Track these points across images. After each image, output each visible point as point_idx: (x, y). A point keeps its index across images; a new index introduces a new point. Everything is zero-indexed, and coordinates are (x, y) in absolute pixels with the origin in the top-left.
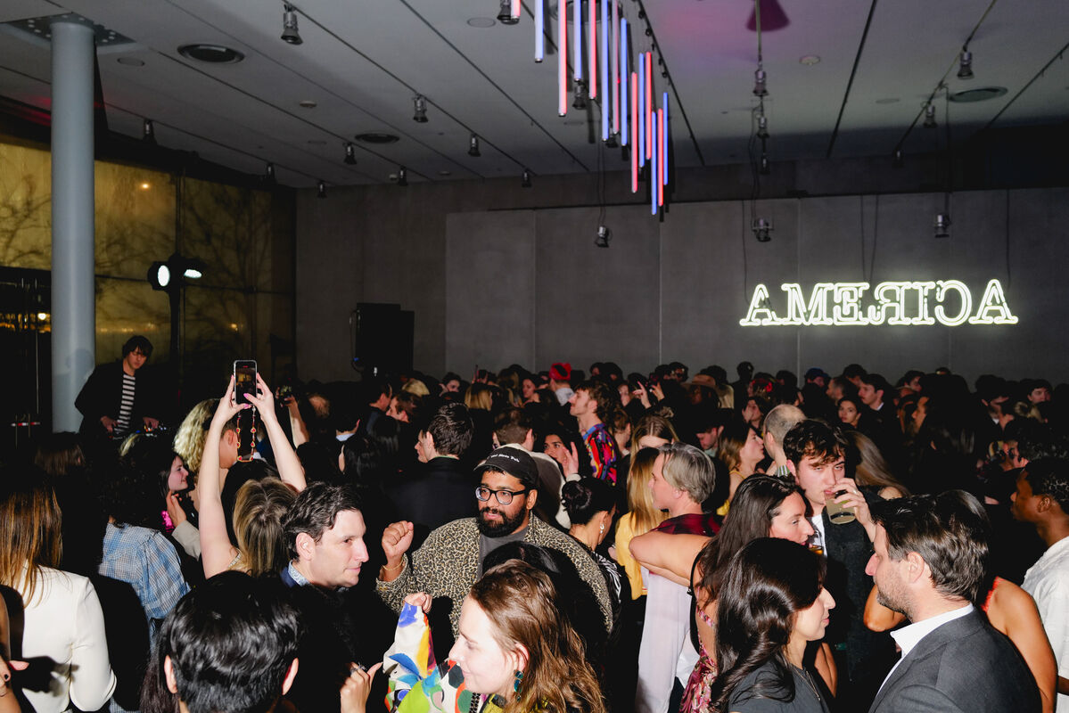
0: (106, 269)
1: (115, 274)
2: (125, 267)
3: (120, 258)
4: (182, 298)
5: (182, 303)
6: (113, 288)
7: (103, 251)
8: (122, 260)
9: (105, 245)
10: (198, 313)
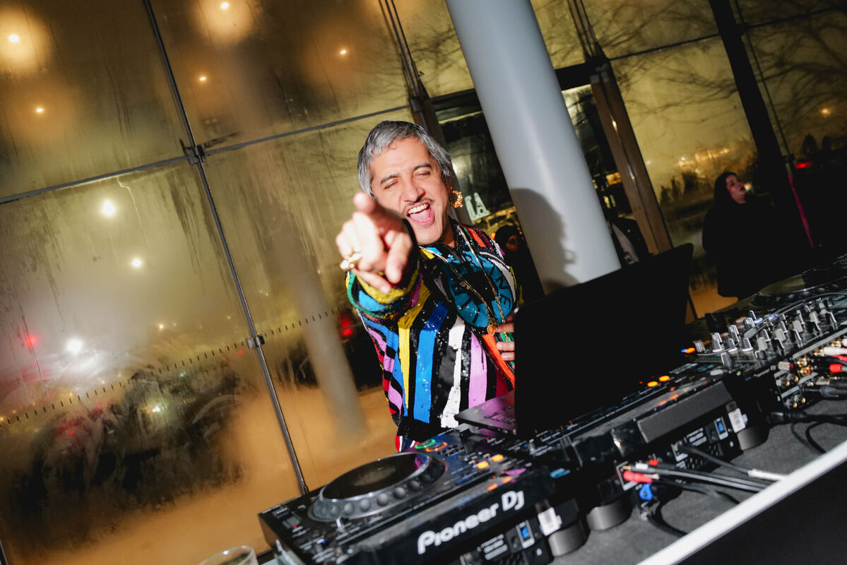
0: (623, 45)
1: (637, 48)
2: (648, 33)
3: (637, 24)
4: (747, 49)
5: (750, 55)
6: (641, 67)
7: (610, 22)
8: (642, 26)
9: (609, 15)
10: (780, 63)
